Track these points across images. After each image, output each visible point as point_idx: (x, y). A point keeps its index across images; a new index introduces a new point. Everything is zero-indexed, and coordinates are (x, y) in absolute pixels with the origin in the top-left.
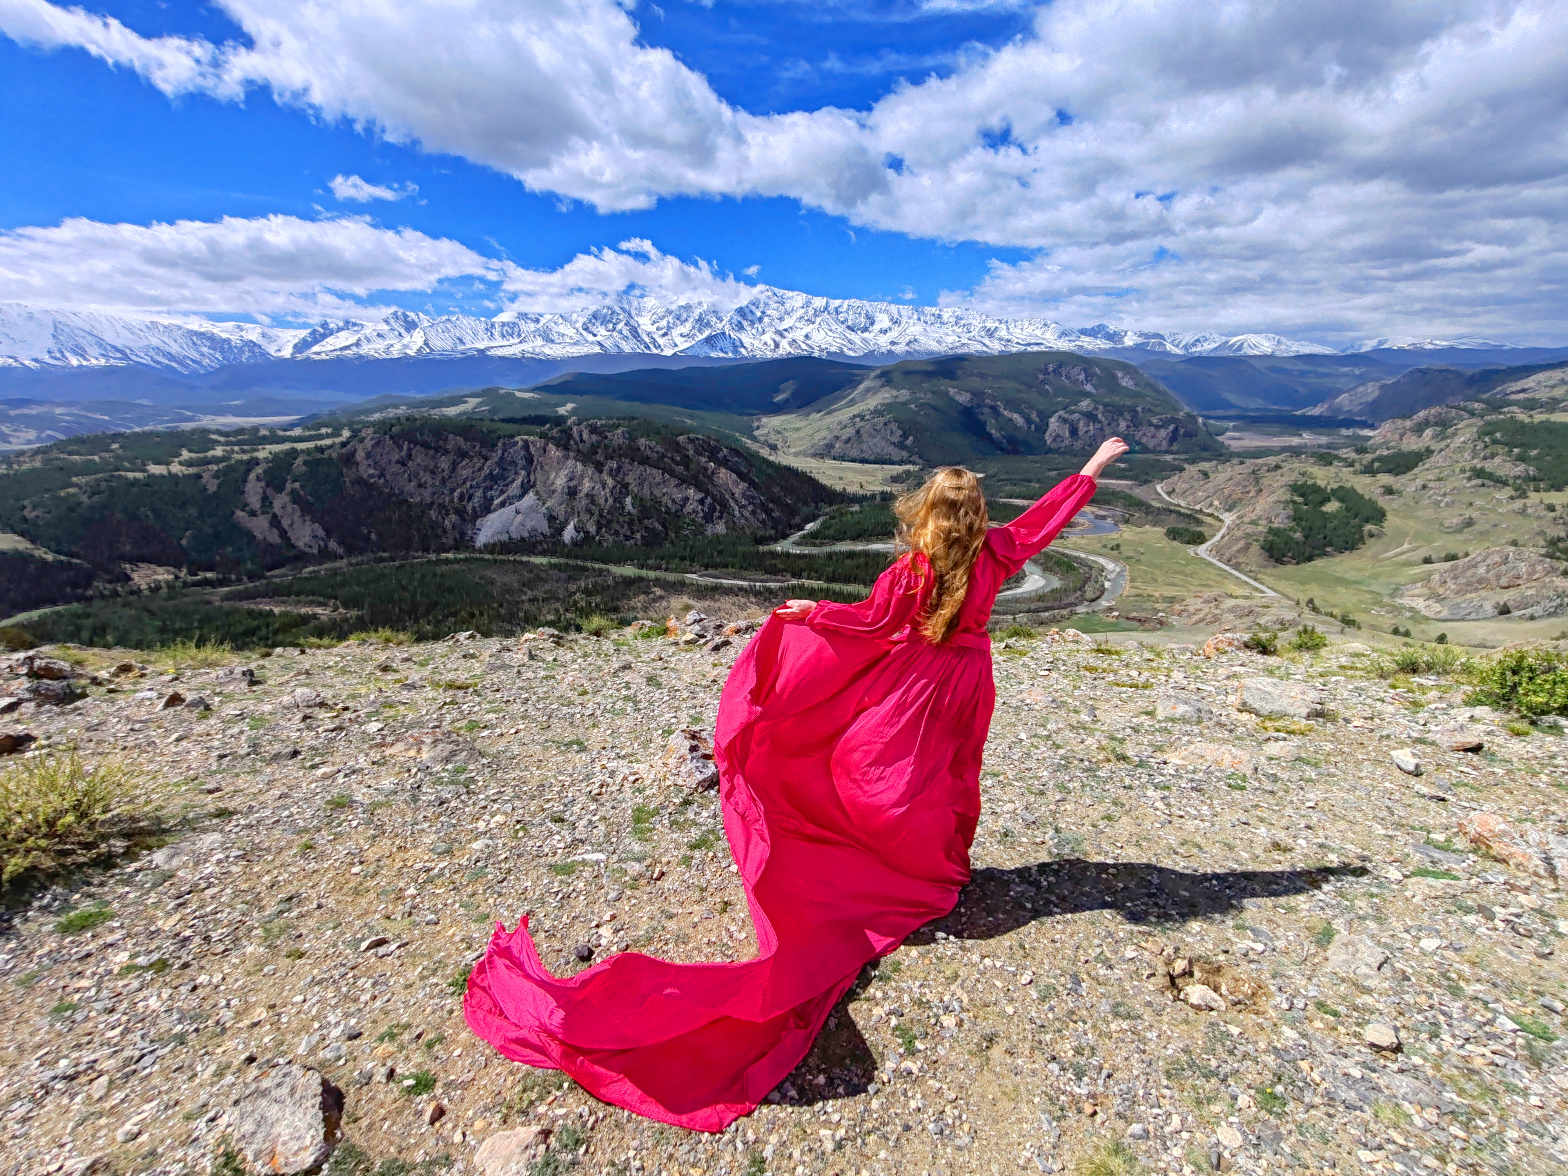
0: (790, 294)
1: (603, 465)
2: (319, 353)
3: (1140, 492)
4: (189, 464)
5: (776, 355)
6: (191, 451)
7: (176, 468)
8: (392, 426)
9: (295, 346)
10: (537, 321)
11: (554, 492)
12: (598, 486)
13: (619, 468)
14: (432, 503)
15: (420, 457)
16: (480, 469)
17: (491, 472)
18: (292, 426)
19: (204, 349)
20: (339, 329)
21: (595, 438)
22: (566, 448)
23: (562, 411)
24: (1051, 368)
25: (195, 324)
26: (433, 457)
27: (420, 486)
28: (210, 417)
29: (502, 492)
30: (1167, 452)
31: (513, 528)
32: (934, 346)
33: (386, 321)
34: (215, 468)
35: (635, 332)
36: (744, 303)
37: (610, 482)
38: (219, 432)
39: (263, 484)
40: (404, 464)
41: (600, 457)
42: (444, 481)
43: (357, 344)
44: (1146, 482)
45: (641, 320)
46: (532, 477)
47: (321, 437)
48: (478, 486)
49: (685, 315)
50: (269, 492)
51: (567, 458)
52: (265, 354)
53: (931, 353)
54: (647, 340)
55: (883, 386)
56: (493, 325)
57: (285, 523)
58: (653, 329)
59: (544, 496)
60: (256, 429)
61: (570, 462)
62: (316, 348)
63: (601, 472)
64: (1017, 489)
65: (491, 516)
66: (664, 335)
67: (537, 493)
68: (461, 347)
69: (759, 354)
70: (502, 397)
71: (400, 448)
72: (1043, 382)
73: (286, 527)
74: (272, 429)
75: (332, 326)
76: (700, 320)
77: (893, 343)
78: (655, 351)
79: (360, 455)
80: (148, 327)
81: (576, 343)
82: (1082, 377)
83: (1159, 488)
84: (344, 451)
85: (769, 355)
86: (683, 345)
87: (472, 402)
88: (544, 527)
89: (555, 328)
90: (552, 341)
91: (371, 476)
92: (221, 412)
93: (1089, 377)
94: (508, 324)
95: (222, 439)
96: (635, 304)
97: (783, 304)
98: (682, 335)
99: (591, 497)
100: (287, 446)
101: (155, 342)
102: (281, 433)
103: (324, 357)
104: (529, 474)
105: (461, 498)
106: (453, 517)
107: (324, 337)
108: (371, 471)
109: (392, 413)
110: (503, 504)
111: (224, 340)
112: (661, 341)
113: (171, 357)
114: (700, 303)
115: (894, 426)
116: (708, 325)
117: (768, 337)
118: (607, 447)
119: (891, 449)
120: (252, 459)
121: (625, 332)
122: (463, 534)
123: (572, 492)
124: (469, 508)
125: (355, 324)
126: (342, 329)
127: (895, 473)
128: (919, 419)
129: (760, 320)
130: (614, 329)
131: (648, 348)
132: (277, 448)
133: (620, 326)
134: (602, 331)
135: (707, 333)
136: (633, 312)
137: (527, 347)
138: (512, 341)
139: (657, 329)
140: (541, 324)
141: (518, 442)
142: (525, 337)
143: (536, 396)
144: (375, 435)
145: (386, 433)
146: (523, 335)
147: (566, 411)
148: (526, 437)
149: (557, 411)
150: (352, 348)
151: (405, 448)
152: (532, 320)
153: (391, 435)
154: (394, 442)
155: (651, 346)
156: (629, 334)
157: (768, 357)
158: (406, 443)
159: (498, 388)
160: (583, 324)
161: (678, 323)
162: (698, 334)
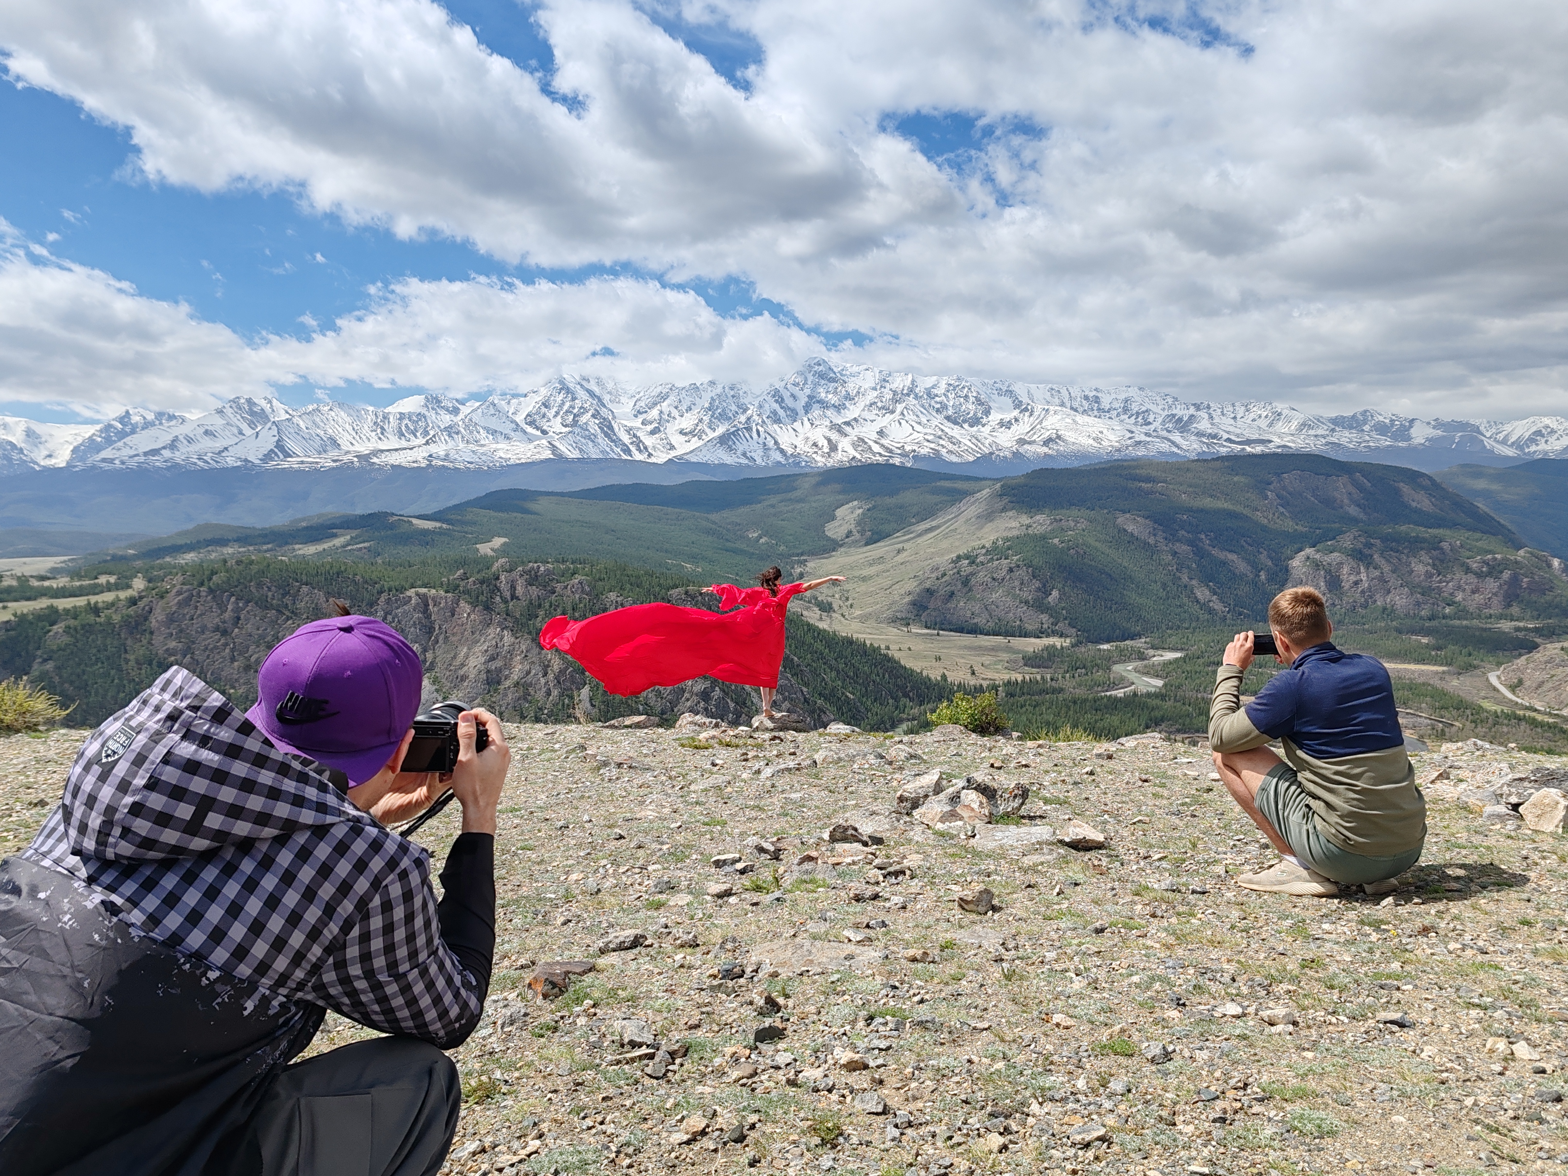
2: (111, 461)
3: (1458, 685)
5: (830, 463)
9: (75, 451)
10: (455, 411)
15: (252, 623)
20: (147, 425)
21: (534, 591)
22: (488, 608)
23: (485, 549)
24: (1285, 480)
27: (248, 668)
30: (1501, 617)
32: (1090, 446)
33: (221, 412)
35: (607, 428)
36: (781, 383)
37: (556, 664)
43: (173, 445)
44: (1469, 668)
45: (617, 410)
46: (429, 655)
47: (96, 591)
49: (687, 401)
51: (488, 623)
52: (28, 463)
54: (626, 439)
55: (1004, 510)
56: (385, 417)
58: (637, 422)
61: (493, 631)
62: (107, 453)
66: (653, 432)
67: (436, 681)
68: (334, 452)
69: (804, 460)
71: (223, 608)
74: (23, 578)
75: (135, 419)
76: (712, 407)
77: (1021, 442)
78: (638, 456)
79: (157, 617)
81: (514, 445)
82: (1341, 493)
83: (1493, 679)
84: (131, 611)
85: (820, 461)
86: (683, 446)
87: (344, 535)
90: (477, 442)
91: (170, 652)
94: (409, 416)
97: (843, 384)
98: (682, 432)
99: (524, 688)
100: (43, 603)
102: (35, 583)
103: (117, 465)
104: (425, 650)
107: (122, 435)
108: (172, 644)
109: (215, 553)
112: (649, 441)
114: (712, 384)
115: (1025, 574)
116: (724, 416)
117: (819, 435)
118: (553, 606)
119: (1022, 612)
121: (593, 427)
123: (492, 680)
125: (172, 416)
126: (152, 424)
127: (1030, 651)
128: (1067, 561)
129: (808, 408)
130: (575, 423)
131: (628, 451)
132: (25, 607)
133: (585, 418)
134: (556, 426)
135: (722, 429)
136: (606, 398)
137: (439, 449)
138: (414, 442)
139: (643, 423)
140: (461, 416)
141: (410, 597)
142: (434, 436)
143: (444, 526)
144: (185, 587)
145: (202, 584)
146: (432, 433)
147: (492, 549)
148: (423, 590)
149: (478, 550)
150: (163, 452)
151: (230, 607)
152: (447, 410)
153: (210, 588)
154: (214, 597)
155: (633, 448)
156: (599, 431)
157: (819, 464)
158: (233, 599)
159: (386, 514)
160: (528, 415)
161: (675, 413)
162: (708, 430)
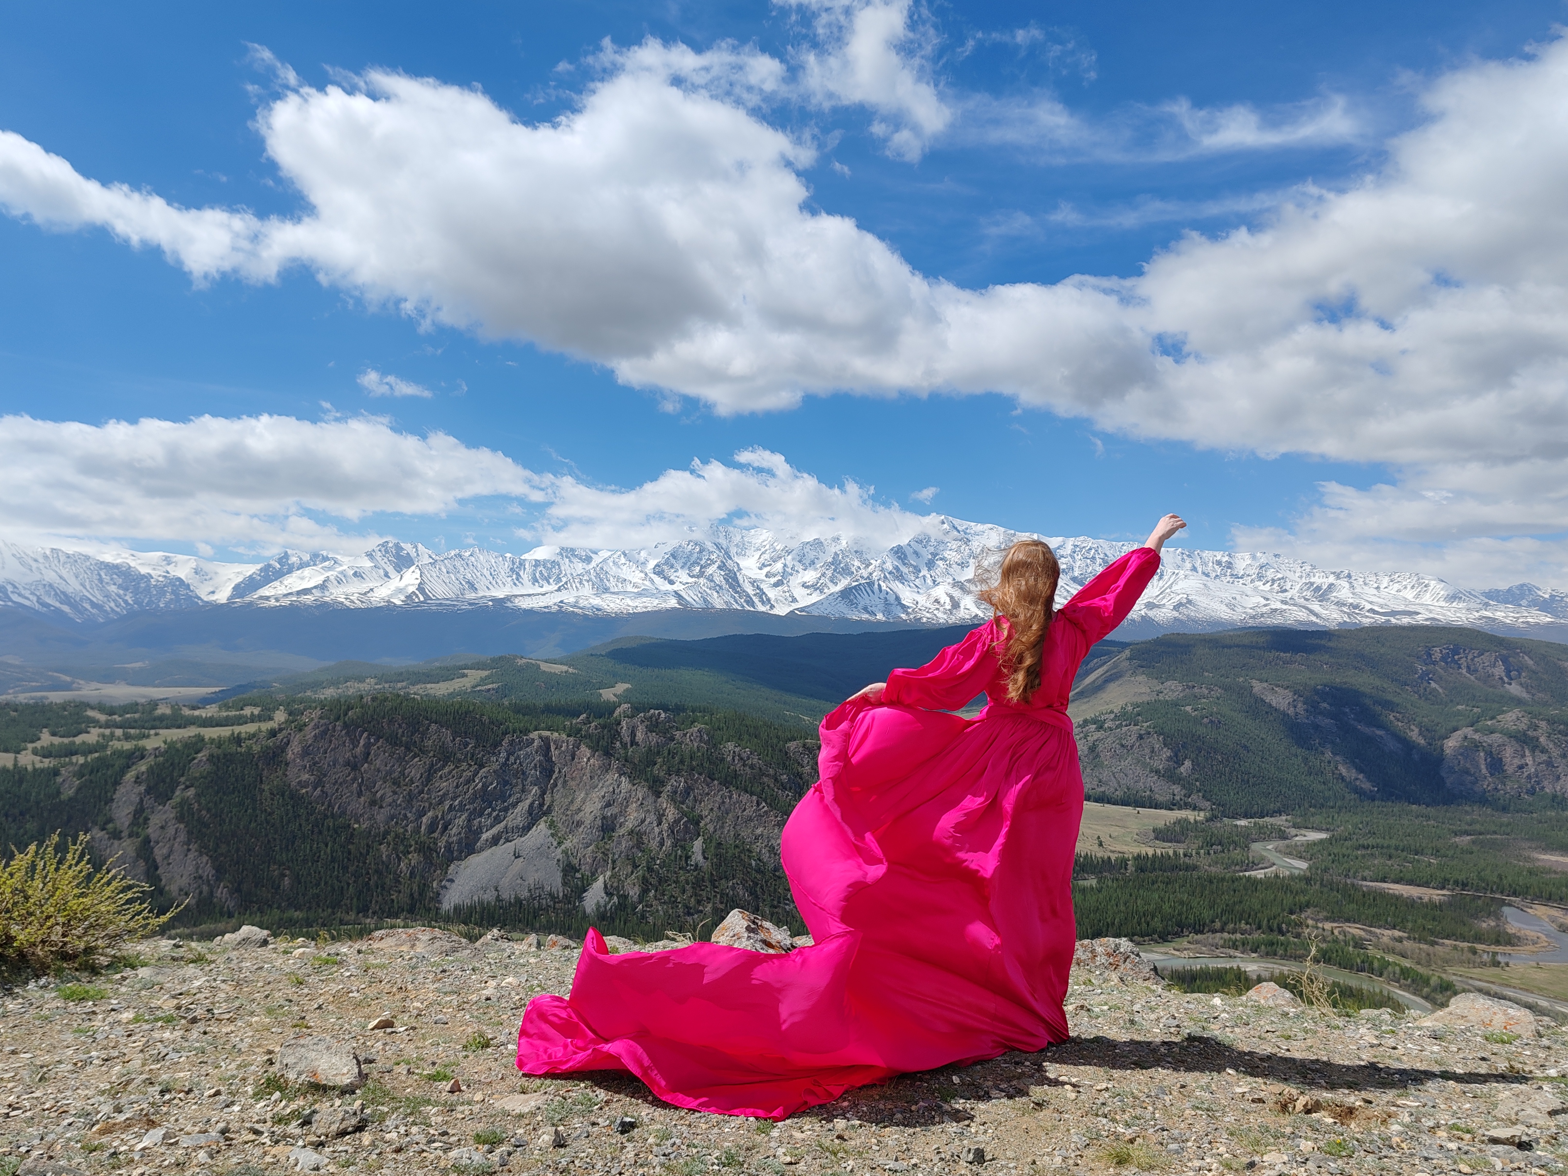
0: (980, 527)
1: (663, 784)
2: (267, 598)
4: (46, 753)
5: (952, 620)
6: (54, 734)
7: (27, 759)
8: (350, 708)
9: (236, 588)
10: (588, 560)
11: (579, 824)
12: (652, 818)
13: (688, 790)
14: (387, 833)
15: (381, 759)
16: (469, 781)
17: (485, 787)
18: (205, 702)
19: (113, 588)
20: (302, 566)
21: (654, 738)
22: (608, 753)
23: (608, 695)
24: (1437, 654)
25: (111, 555)
26: (401, 759)
27: (373, 803)
28: (95, 685)
29: (498, 820)
31: (505, 883)
32: (1223, 613)
33: (370, 555)
34: (81, 760)
35: (732, 580)
36: (904, 541)
37: (671, 814)
38: (101, 708)
39: (142, 788)
40: (355, 767)
41: (657, 770)
42: (410, 798)
43: (323, 587)
45: (743, 563)
46: (548, 798)
47: (241, 721)
48: (462, 808)
49: (812, 555)
50: (148, 802)
51: (607, 769)
52: (192, 598)
53: (1218, 623)
54: (750, 590)
55: (1134, 674)
56: (522, 564)
57: (159, 852)
58: (761, 575)
59: (563, 830)
60: (154, 704)
61: (612, 777)
62: (266, 591)
63: (658, 794)
64: (1394, 865)
65: (474, 859)
66: (776, 585)
67: (552, 825)
68: (470, 595)
69: (925, 617)
70: (520, 670)
71: (355, 743)
72: (1426, 677)
73: (159, 859)
74: (176, 707)
75: (294, 559)
76: (835, 562)
77: (1150, 605)
78: (761, 608)
79: (293, 750)
80: (46, 557)
81: (640, 595)
82: (1499, 670)
84: (270, 743)
85: (942, 618)
86: (806, 599)
87: (474, 676)
88: (555, 882)
89: (613, 570)
90: (606, 590)
91: (303, 784)
92: (108, 678)
93: (1512, 671)
94: (544, 563)
95: (102, 718)
96: (737, 539)
97: (967, 541)
98: (804, 585)
99: (638, 836)
100: (191, 732)
101: (50, 576)
102: (186, 712)
103: (273, 603)
104: (543, 793)
105: (432, 828)
106: (415, 858)
107: (279, 575)
108: (305, 777)
109: (352, 689)
110: (495, 841)
111: (143, 577)
112: (772, 593)
113: (66, 598)
114: (837, 539)
115: (1156, 742)
116: (846, 571)
117: (941, 592)
118: (672, 754)
119: (1152, 781)
120: (137, 749)
121: (719, 579)
122: (424, 887)
123: (607, 827)
124: (442, 844)
125: (325, 559)
126: (307, 565)
127: (1160, 824)
128: (1201, 730)
129: (930, 565)
130: (701, 574)
131: (750, 602)
132: (175, 734)
133: (710, 570)
134: (683, 576)
135: (844, 583)
136: (733, 551)
137: (568, 597)
138: (547, 588)
139: (767, 576)
140: (593, 564)
141: (533, 740)
142: (566, 583)
143: (571, 670)
144: (322, 722)
145: (338, 719)
146: (564, 580)
147: (615, 695)
148: (548, 733)
149: (601, 695)
150: (314, 591)
151: (362, 742)
152: (580, 559)
153: (345, 723)
154: (347, 733)
155: (756, 600)
156: (724, 582)
157: (941, 621)
158: (365, 735)
159: (516, 657)
160: (656, 566)
161: (799, 567)
162: (830, 584)
